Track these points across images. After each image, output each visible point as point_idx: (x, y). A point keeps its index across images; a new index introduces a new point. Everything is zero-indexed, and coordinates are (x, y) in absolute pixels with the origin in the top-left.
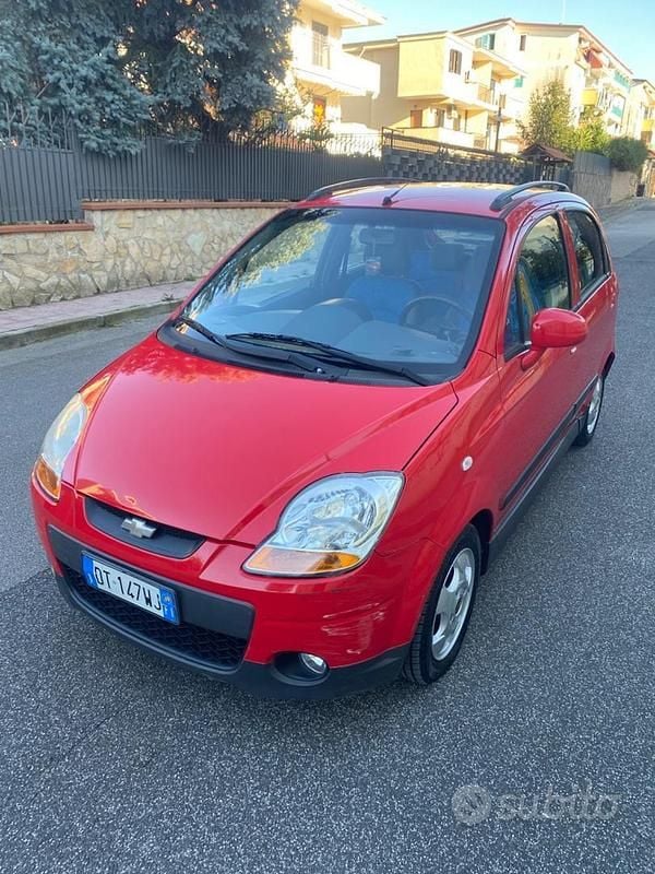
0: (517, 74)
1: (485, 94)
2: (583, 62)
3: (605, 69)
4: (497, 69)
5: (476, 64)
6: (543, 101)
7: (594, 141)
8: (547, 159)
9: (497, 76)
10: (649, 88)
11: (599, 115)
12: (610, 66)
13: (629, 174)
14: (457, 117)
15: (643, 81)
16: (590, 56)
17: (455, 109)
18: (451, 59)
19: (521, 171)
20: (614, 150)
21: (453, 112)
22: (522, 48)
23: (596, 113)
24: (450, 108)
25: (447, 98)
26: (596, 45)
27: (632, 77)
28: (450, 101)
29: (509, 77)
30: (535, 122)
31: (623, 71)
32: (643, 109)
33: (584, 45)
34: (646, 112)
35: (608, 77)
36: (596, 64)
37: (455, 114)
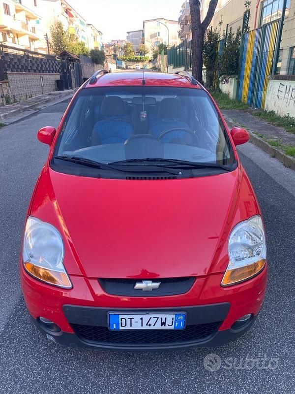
0: (37, 18)
1: (25, 26)
2: (65, 14)
3: (74, 18)
4: (28, 14)
5: (17, 11)
6: (57, 31)
7: (83, 51)
8: (69, 59)
9: (28, 18)
10: (93, 28)
11: (77, 39)
12: (76, 17)
13: (100, 65)
14: (13, 37)
15: (90, 25)
16: (67, 11)
17: (11, 33)
18: (5, 7)
19: (61, 64)
20: (93, 55)
21: (11, 34)
22: (35, 5)
23: (76, 38)
24: (9, 32)
25: (6, 27)
26: (69, 7)
27: (86, 23)
28: (8, 28)
29: (34, 18)
30: (55, 41)
31: (82, 20)
32: (93, 37)
33: (64, 6)
34: (94, 39)
35: (77, 22)
36: (71, 16)
37: (11, 35)
